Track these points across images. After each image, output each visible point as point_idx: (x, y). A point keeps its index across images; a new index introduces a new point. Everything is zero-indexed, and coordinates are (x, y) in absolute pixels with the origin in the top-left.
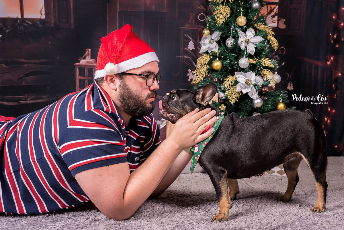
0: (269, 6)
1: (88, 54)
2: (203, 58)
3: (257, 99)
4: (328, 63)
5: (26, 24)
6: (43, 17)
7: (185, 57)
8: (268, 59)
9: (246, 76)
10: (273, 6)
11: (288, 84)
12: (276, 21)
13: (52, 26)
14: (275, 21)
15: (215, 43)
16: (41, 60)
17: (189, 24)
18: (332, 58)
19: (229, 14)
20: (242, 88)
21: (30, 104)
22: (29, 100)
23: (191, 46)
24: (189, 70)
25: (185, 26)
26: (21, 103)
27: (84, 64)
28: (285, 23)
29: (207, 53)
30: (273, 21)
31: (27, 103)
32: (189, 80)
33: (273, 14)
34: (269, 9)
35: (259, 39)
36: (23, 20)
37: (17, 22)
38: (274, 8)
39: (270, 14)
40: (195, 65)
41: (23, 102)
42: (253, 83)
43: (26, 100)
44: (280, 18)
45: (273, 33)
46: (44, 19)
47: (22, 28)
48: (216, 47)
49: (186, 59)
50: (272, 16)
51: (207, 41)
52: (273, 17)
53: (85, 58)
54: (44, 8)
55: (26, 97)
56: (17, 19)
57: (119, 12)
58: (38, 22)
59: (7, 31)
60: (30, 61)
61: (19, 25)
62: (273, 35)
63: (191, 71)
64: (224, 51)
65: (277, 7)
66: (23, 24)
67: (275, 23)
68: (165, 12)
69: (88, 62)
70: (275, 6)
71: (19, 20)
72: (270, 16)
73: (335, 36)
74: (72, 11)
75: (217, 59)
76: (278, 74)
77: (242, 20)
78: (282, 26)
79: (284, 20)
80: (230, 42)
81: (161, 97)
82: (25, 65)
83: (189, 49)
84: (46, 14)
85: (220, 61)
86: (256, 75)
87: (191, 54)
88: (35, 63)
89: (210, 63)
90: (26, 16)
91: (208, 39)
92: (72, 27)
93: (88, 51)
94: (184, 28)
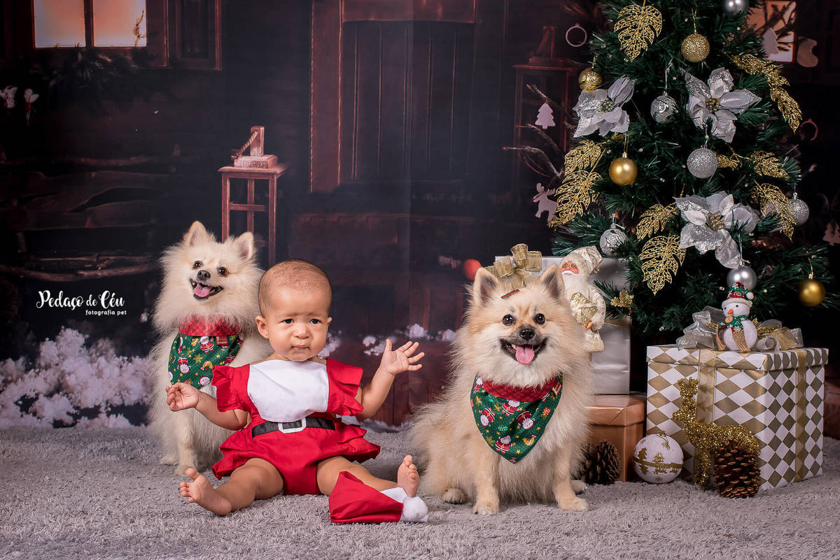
0: (769, 4)
1: (257, 140)
2: (582, 153)
3: (740, 269)
5: (97, 64)
6: (143, 42)
7: (527, 148)
8: (771, 154)
9: (705, 206)
11: (826, 229)
12: (792, 45)
13: (165, 65)
14: (787, 48)
15: (618, 109)
16: (134, 159)
17: (540, 56)
19: (657, 30)
20: (696, 238)
21: (104, 278)
22: (102, 269)
23: (545, 117)
24: (539, 187)
25: (526, 62)
26: (82, 275)
27: (244, 169)
28: (815, 51)
29: (595, 137)
30: (783, 46)
31: (96, 275)
32: (538, 215)
33: (780, 25)
34: (770, 11)
35: (746, 98)
36: (91, 51)
37: (77, 58)
38: (785, 9)
39: (772, 26)
40: (555, 172)
41: (86, 273)
42: (729, 224)
43: (94, 268)
44: (800, 38)
45: (784, 81)
46: (143, 48)
47: (88, 73)
48: (621, 121)
49: (530, 153)
50: (777, 32)
51: (596, 103)
52: (782, 33)
53: (247, 153)
54: (145, 18)
55: (95, 260)
56: (74, 51)
57: (345, 25)
58: (129, 58)
59: (52, 83)
60: (104, 162)
61: (81, 66)
62: (784, 86)
63: (545, 190)
64: (645, 133)
65: (793, 5)
66: (92, 63)
67: (786, 50)
68: (471, 22)
69: (257, 164)
70: (786, 3)
71: (82, 53)
72: (772, 32)
74: (218, 22)
75: (625, 155)
76: (799, 197)
77: (695, 47)
78: (809, 60)
79: (815, 43)
80: (663, 108)
81: (459, 262)
82: (93, 174)
83: (540, 127)
84: (150, 34)
85: (631, 161)
86: (736, 201)
87: (545, 140)
88: (118, 168)
89: (604, 166)
90: (99, 42)
91: (599, 99)
92: (218, 68)
93: (256, 134)
94: (524, 66)
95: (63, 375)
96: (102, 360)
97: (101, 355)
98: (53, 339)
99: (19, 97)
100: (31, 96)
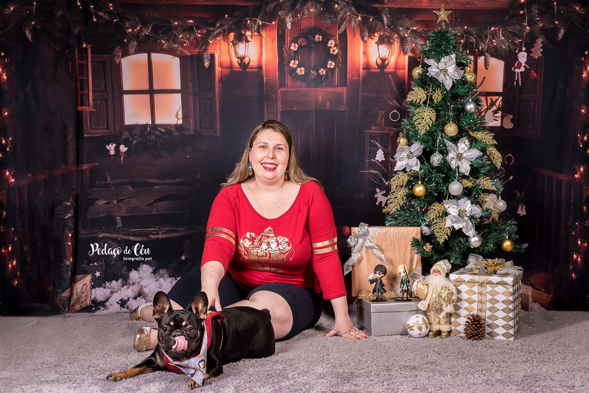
0: (489, 98)
4: (576, 176)
5: (157, 133)
6: (180, 122)
7: (372, 171)
10: (494, 98)
11: (518, 207)
12: (500, 118)
16: (177, 180)
17: (377, 126)
18: (582, 169)
21: (163, 239)
22: (162, 234)
23: (380, 156)
24: (378, 190)
25: (371, 129)
26: (151, 237)
28: (512, 121)
30: (495, 118)
32: (377, 203)
34: (489, 101)
36: (154, 126)
37: (147, 129)
39: (490, 109)
40: (385, 182)
41: (153, 237)
43: (158, 234)
44: (504, 114)
46: (180, 125)
47: (153, 137)
49: (373, 174)
50: (493, 112)
52: (495, 112)
54: (181, 110)
55: (158, 230)
56: (145, 126)
57: (281, 112)
58: (173, 129)
59: (134, 142)
60: (162, 181)
61: (149, 134)
63: (381, 191)
65: (501, 98)
66: (154, 132)
67: (498, 120)
68: (343, 110)
70: (497, 97)
71: (149, 127)
72: (490, 111)
73: (585, 138)
74: (218, 111)
78: (509, 125)
79: (511, 116)
81: (339, 227)
82: (157, 187)
83: (378, 161)
84: (184, 118)
87: (380, 167)
88: (169, 184)
90: (158, 122)
92: (218, 134)
94: (370, 131)
95: (142, 287)
96: (162, 279)
97: (161, 277)
98: (136, 270)
99: (117, 149)
100: (123, 149)
